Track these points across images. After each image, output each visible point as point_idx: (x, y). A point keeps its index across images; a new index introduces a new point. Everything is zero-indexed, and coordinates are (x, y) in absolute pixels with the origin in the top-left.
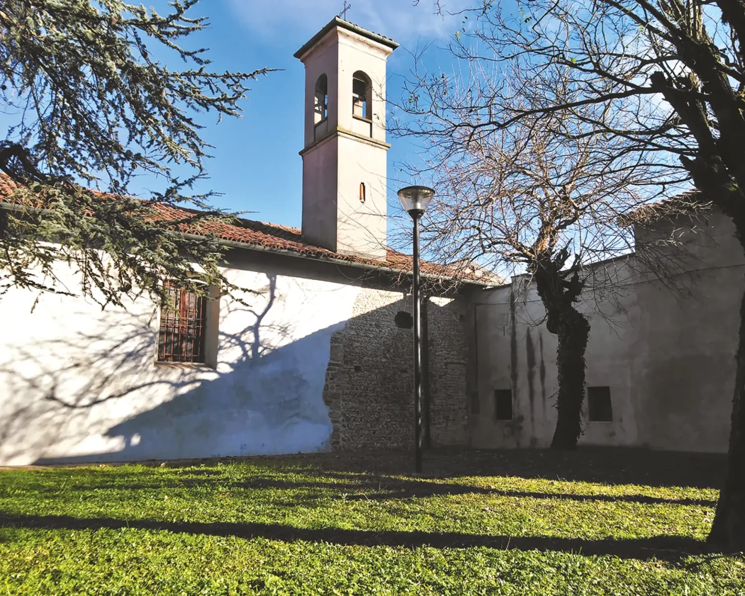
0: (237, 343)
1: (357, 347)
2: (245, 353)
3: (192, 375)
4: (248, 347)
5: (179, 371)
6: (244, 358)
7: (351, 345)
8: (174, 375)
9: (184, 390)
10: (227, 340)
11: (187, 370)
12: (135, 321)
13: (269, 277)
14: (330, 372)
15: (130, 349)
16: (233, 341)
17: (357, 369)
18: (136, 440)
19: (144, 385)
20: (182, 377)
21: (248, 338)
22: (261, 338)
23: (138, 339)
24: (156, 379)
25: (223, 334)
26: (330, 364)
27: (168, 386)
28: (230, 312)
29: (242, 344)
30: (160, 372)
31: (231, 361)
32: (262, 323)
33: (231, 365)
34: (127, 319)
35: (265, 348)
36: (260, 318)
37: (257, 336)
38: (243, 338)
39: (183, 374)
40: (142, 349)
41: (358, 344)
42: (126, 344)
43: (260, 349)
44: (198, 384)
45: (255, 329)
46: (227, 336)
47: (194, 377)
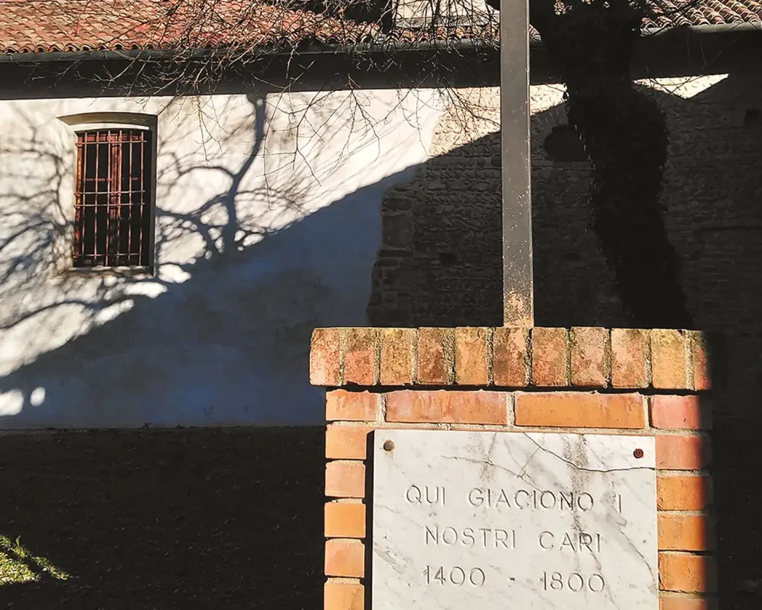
0: (194, 227)
1: (446, 214)
2: (210, 244)
3: (118, 288)
4: (214, 233)
5: (98, 281)
6: (208, 255)
7: (433, 211)
8: (89, 291)
9: (107, 315)
10: (177, 223)
11: (110, 280)
12: (25, 207)
13: (252, 100)
14: (383, 268)
15: (18, 253)
16: (187, 224)
17: (448, 259)
18: (38, 396)
19: (41, 309)
20: (101, 292)
21: (215, 217)
22: (240, 215)
23: (30, 236)
24: (61, 298)
25: (168, 214)
26: (382, 253)
27: (81, 307)
28: (181, 174)
29: (204, 229)
30: (67, 286)
31: (182, 261)
32: (242, 186)
33: (185, 267)
34: (12, 205)
35: (249, 233)
36: (237, 178)
37: (232, 212)
38: (205, 219)
39: (103, 287)
40: (36, 251)
41: (449, 208)
42: (12, 245)
43: (239, 235)
44: (128, 305)
45: (228, 200)
46: (178, 216)
47: (122, 291)
